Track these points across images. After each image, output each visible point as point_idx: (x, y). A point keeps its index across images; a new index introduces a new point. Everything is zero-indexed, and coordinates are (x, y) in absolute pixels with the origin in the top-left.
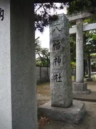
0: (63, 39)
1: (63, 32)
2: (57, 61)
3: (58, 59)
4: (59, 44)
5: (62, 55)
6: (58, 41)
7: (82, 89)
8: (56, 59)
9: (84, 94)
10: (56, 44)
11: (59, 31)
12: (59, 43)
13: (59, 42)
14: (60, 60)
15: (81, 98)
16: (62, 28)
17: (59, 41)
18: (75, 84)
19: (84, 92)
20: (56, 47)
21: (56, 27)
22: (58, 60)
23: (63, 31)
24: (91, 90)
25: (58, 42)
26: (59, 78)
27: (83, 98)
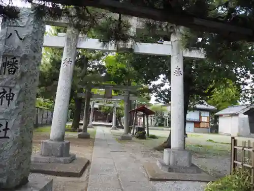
0: (25, 56)
1: (27, 44)
2: (5, 95)
3: (8, 93)
4: (16, 65)
5: (18, 86)
6: (15, 58)
7: (59, 154)
8: (4, 92)
9: (60, 162)
10: (8, 62)
11: (21, 39)
12: (15, 63)
13: (17, 61)
14: (11, 95)
15: (53, 170)
16: (27, 36)
17: (17, 59)
18: (46, 143)
19: (62, 159)
20: (9, 69)
21: (16, 31)
22: (8, 96)
23: (29, 42)
24: (75, 156)
25: (15, 60)
26: (3, 130)
27: (56, 170)
